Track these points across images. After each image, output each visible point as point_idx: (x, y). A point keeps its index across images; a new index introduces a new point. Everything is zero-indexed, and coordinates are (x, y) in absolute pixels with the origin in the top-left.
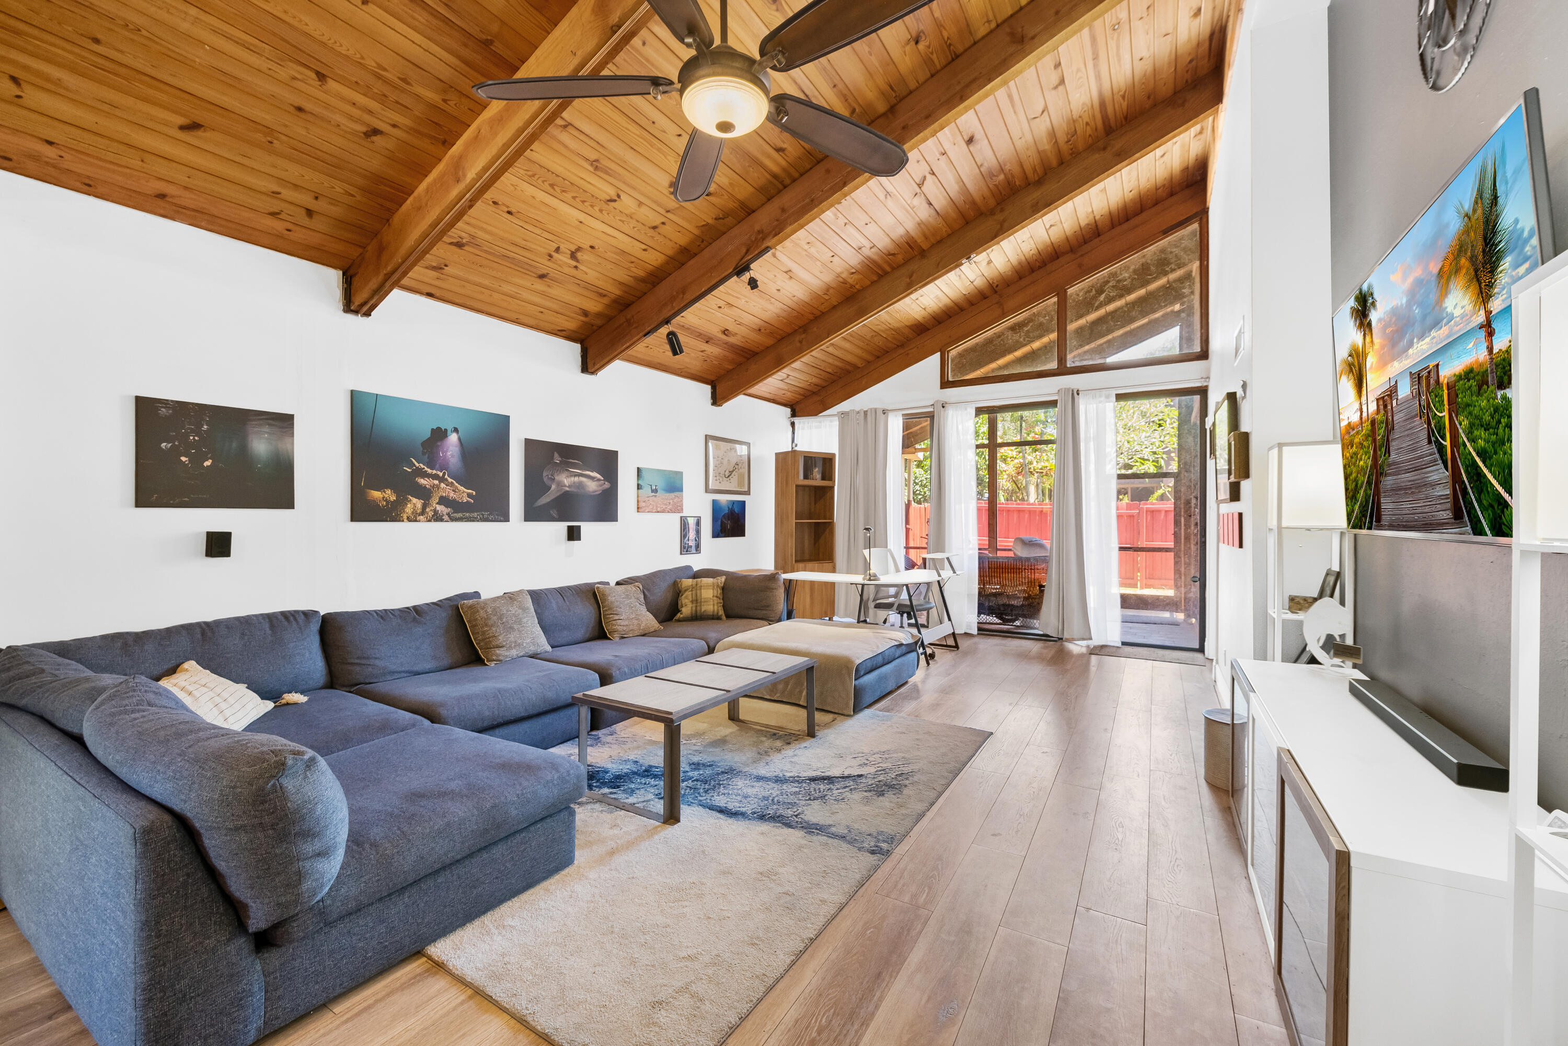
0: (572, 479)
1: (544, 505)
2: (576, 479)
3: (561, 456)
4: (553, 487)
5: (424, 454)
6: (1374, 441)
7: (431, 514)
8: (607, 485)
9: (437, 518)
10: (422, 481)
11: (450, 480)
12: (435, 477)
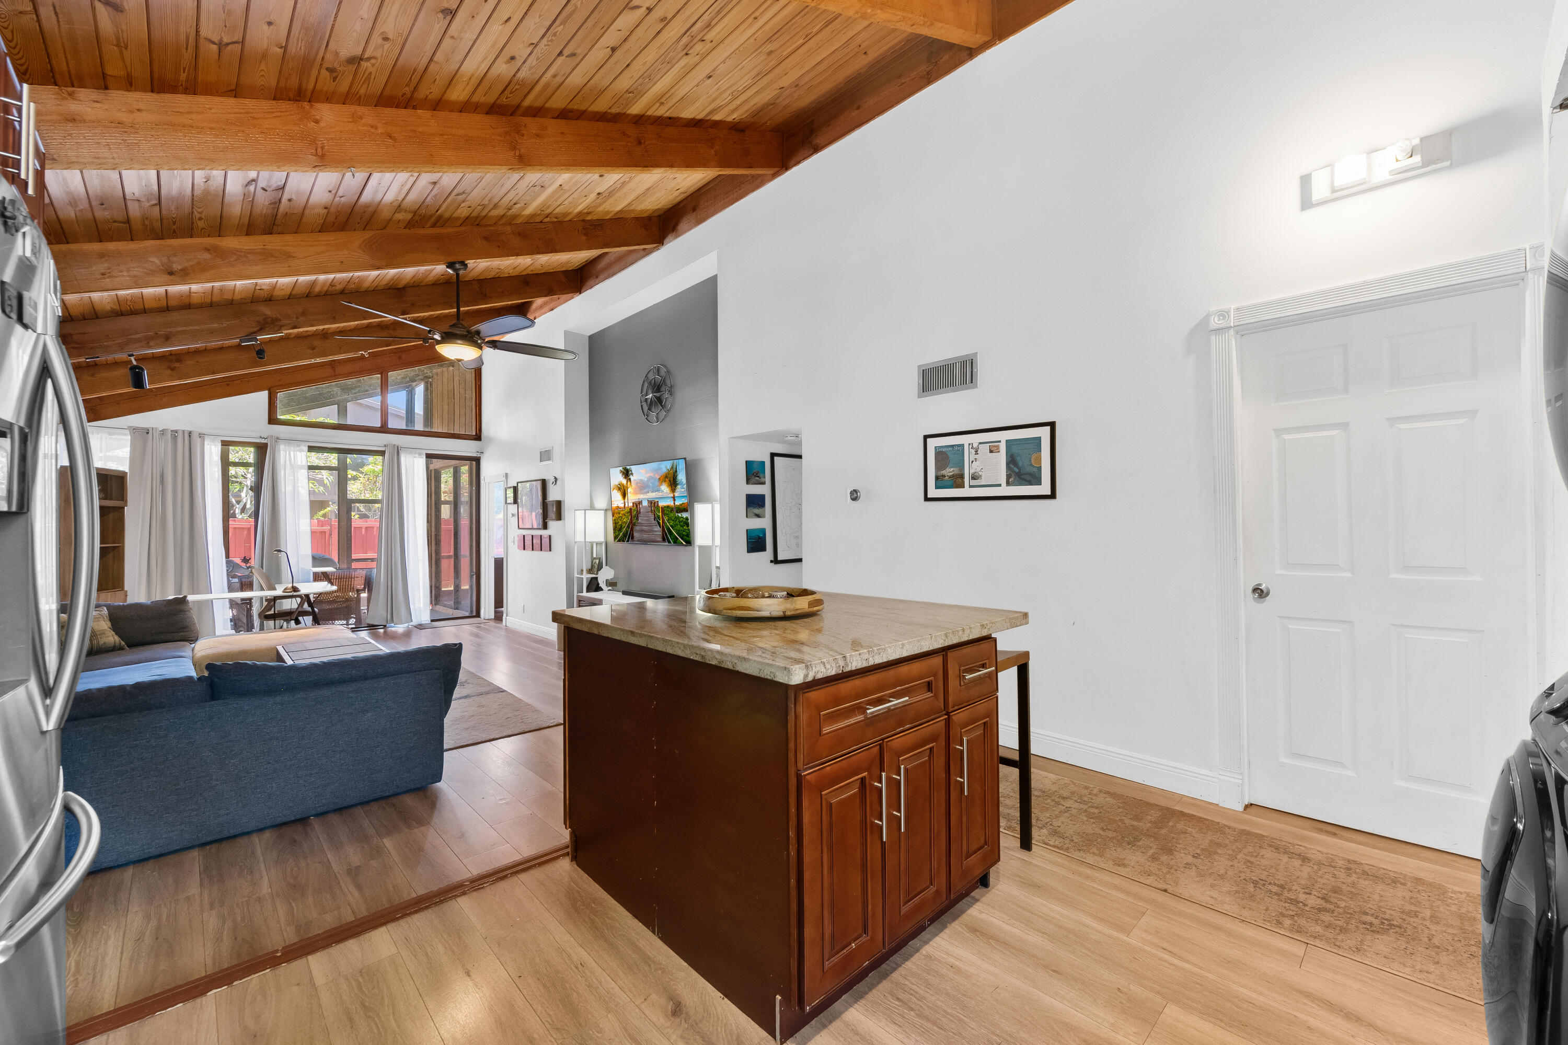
6: (631, 515)
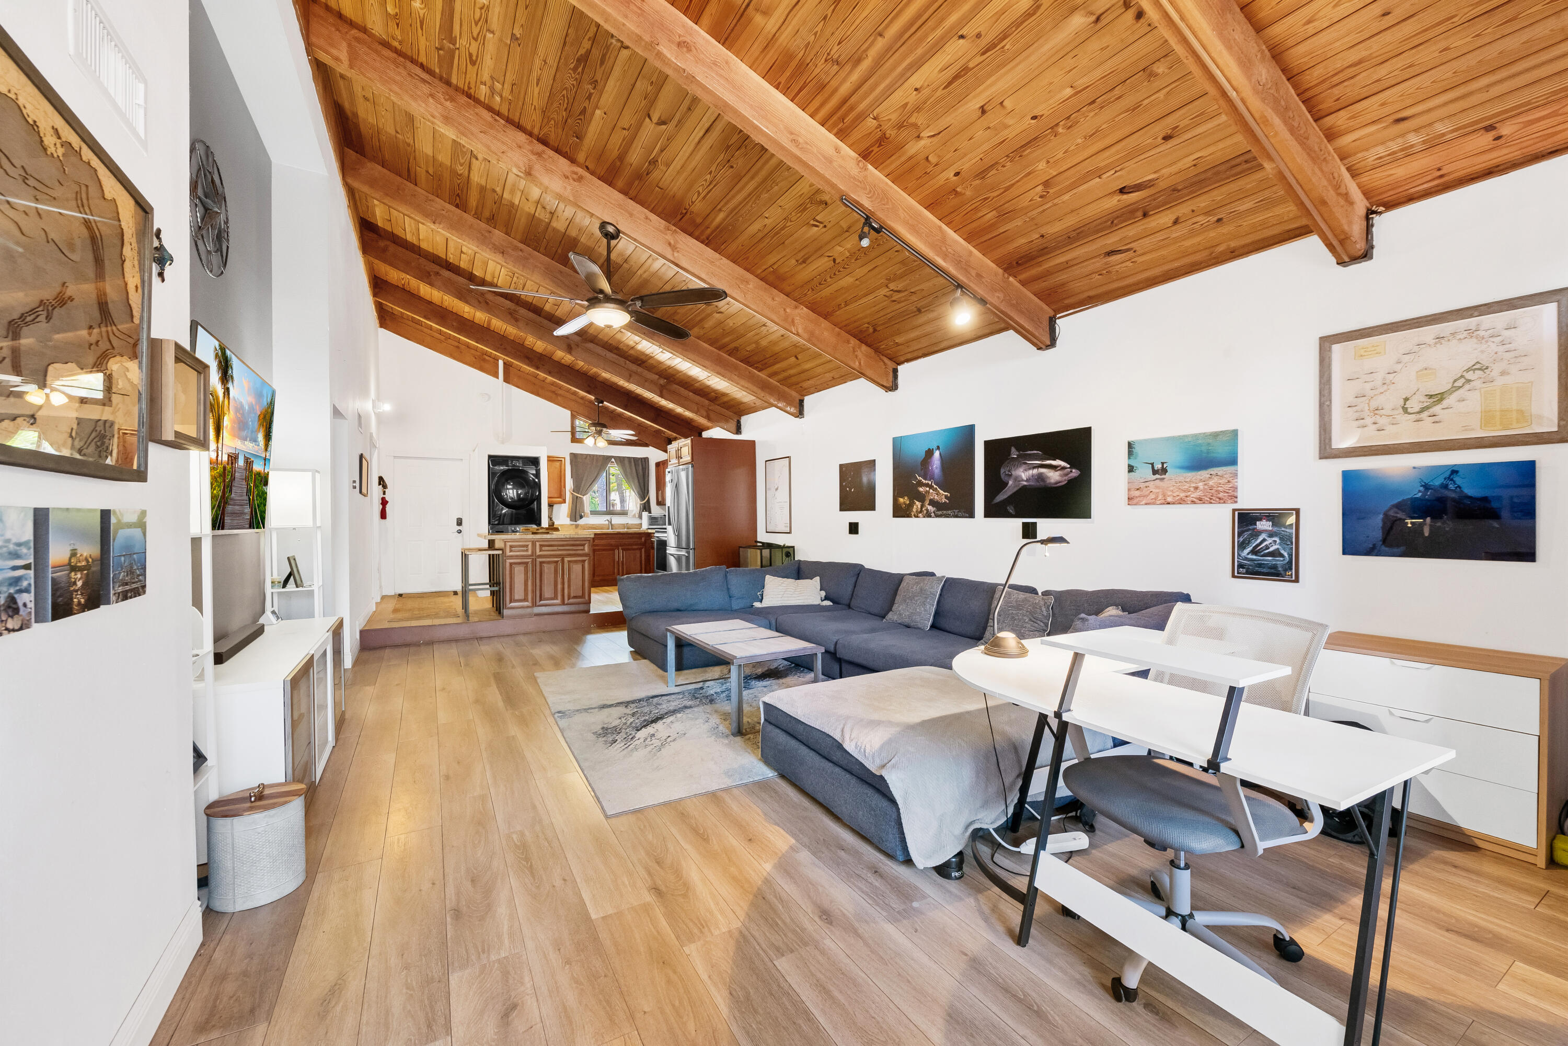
0: (1031, 472)
1: (1001, 502)
2: (1035, 471)
3: (1018, 450)
4: (1010, 483)
5: (922, 469)
7: (925, 512)
8: (1075, 473)
9: (928, 515)
10: (921, 489)
11: (935, 486)
12: (927, 485)
